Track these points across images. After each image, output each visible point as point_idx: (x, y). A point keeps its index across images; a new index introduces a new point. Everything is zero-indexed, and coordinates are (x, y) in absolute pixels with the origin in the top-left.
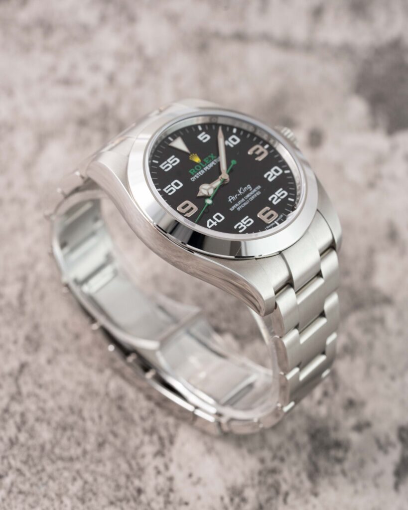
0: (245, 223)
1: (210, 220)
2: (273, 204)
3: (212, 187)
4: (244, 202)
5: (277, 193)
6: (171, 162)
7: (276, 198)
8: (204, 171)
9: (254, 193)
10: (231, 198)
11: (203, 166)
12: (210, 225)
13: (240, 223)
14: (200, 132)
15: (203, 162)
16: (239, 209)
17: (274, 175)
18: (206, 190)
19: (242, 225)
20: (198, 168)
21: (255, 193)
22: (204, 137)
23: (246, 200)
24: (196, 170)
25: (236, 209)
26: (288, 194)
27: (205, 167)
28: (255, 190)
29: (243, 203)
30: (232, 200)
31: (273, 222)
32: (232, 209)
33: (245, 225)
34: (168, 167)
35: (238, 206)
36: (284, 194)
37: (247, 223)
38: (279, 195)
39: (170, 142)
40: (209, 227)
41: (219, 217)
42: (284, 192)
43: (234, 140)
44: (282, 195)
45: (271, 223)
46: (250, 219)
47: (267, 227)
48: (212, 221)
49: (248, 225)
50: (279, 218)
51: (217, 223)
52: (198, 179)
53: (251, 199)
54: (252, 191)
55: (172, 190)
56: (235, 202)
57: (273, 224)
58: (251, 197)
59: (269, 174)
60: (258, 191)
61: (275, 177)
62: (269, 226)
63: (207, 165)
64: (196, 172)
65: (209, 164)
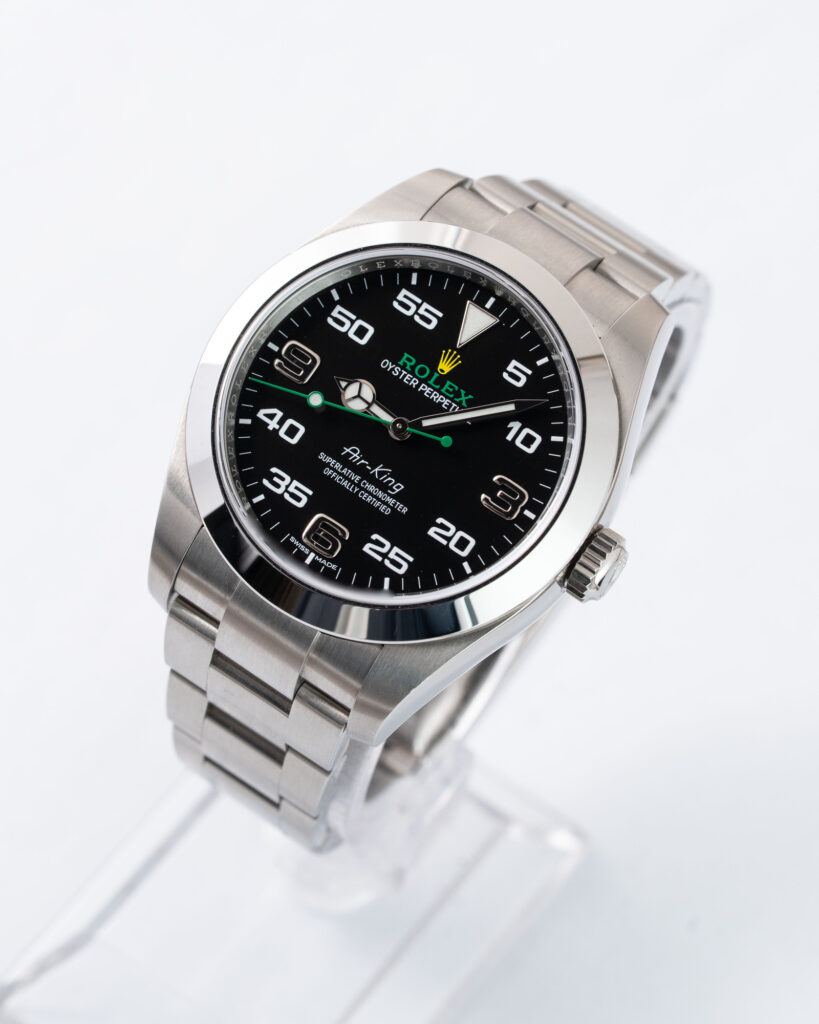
0: (291, 489)
1: (279, 414)
2: (363, 545)
3: (370, 404)
4: (352, 482)
5: (396, 549)
6: (421, 311)
7: (384, 550)
8: (418, 386)
9: (385, 500)
10: (355, 451)
11: (431, 382)
12: (266, 415)
13: (288, 479)
14: (530, 364)
15: (442, 380)
16: (328, 472)
17: (449, 539)
18: (359, 396)
19: (283, 484)
20: (422, 371)
21: (386, 503)
22: (516, 372)
23: (358, 485)
24: (413, 367)
25: (328, 465)
26: (403, 576)
27: (429, 386)
28: (391, 501)
29: (346, 478)
30: (349, 455)
31: (312, 550)
32: (322, 456)
33: (286, 491)
34: (407, 308)
35: (335, 470)
36: (399, 566)
37: (293, 495)
38: (392, 555)
39: (480, 303)
40: (261, 414)
41: (292, 431)
42: (405, 566)
43: (528, 441)
44: (393, 562)
45: (307, 547)
46: (305, 500)
47: (293, 539)
48: (277, 419)
49: (287, 496)
50: (324, 562)
51: (274, 429)
52: (388, 374)
53: (364, 496)
54: (389, 495)
55: (342, 324)
56: (345, 461)
57: (307, 551)
58: (371, 495)
59: (448, 529)
60: (392, 508)
61: (444, 542)
62: (297, 543)
63: (435, 389)
64: (408, 368)
65: (441, 394)
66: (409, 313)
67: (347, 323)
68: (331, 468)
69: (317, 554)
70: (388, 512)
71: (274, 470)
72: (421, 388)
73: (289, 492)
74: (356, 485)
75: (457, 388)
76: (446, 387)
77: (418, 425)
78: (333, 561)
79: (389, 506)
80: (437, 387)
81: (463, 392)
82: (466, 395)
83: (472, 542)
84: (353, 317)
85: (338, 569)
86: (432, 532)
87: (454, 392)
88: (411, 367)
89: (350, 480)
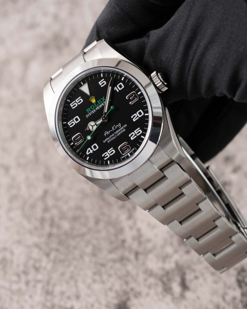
0: (109, 153)
2: (131, 139)
3: (96, 124)
4: (114, 136)
5: (135, 131)
6: (77, 102)
7: (134, 134)
9: (121, 129)
10: (106, 133)
13: (106, 153)
14: (101, 79)
15: (97, 103)
16: (109, 142)
18: (92, 126)
19: (107, 155)
20: (92, 107)
22: (102, 83)
23: (115, 135)
24: (91, 109)
25: (107, 141)
26: (142, 132)
27: (97, 107)
28: (122, 128)
29: (112, 137)
30: (106, 135)
31: (127, 153)
32: (104, 142)
33: (109, 154)
34: (75, 105)
35: (109, 140)
36: (140, 132)
37: (111, 153)
38: (136, 133)
39: (81, 86)
40: (88, 153)
41: (95, 147)
42: (140, 130)
43: (120, 86)
44: (138, 133)
45: (125, 154)
46: (113, 150)
47: (122, 157)
48: (90, 150)
49: (111, 155)
50: (131, 151)
51: (93, 152)
52: (90, 117)
53: (118, 134)
54: (120, 128)
55: (73, 124)
56: (108, 136)
57: (127, 155)
58: (119, 133)
59: (135, 116)
60: (124, 128)
61: (138, 118)
62: (124, 157)
63: (98, 106)
64: (90, 111)
65: (100, 105)
66: (77, 105)
67: (73, 123)
68: (108, 140)
69: (128, 152)
70: (125, 130)
71: (103, 155)
72: (97, 109)
73: (110, 154)
74: (115, 136)
75: (100, 100)
76: (99, 103)
77: (105, 113)
78: (132, 149)
79: (123, 129)
80: (98, 105)
81: (102, 99)
82: (103, 98)
83: (141, 111)
84: (72, 120)
85: (134, 148)
86: (134, 120)
87: (101, 101)
88: (90, 110)
89: (113, 137)
